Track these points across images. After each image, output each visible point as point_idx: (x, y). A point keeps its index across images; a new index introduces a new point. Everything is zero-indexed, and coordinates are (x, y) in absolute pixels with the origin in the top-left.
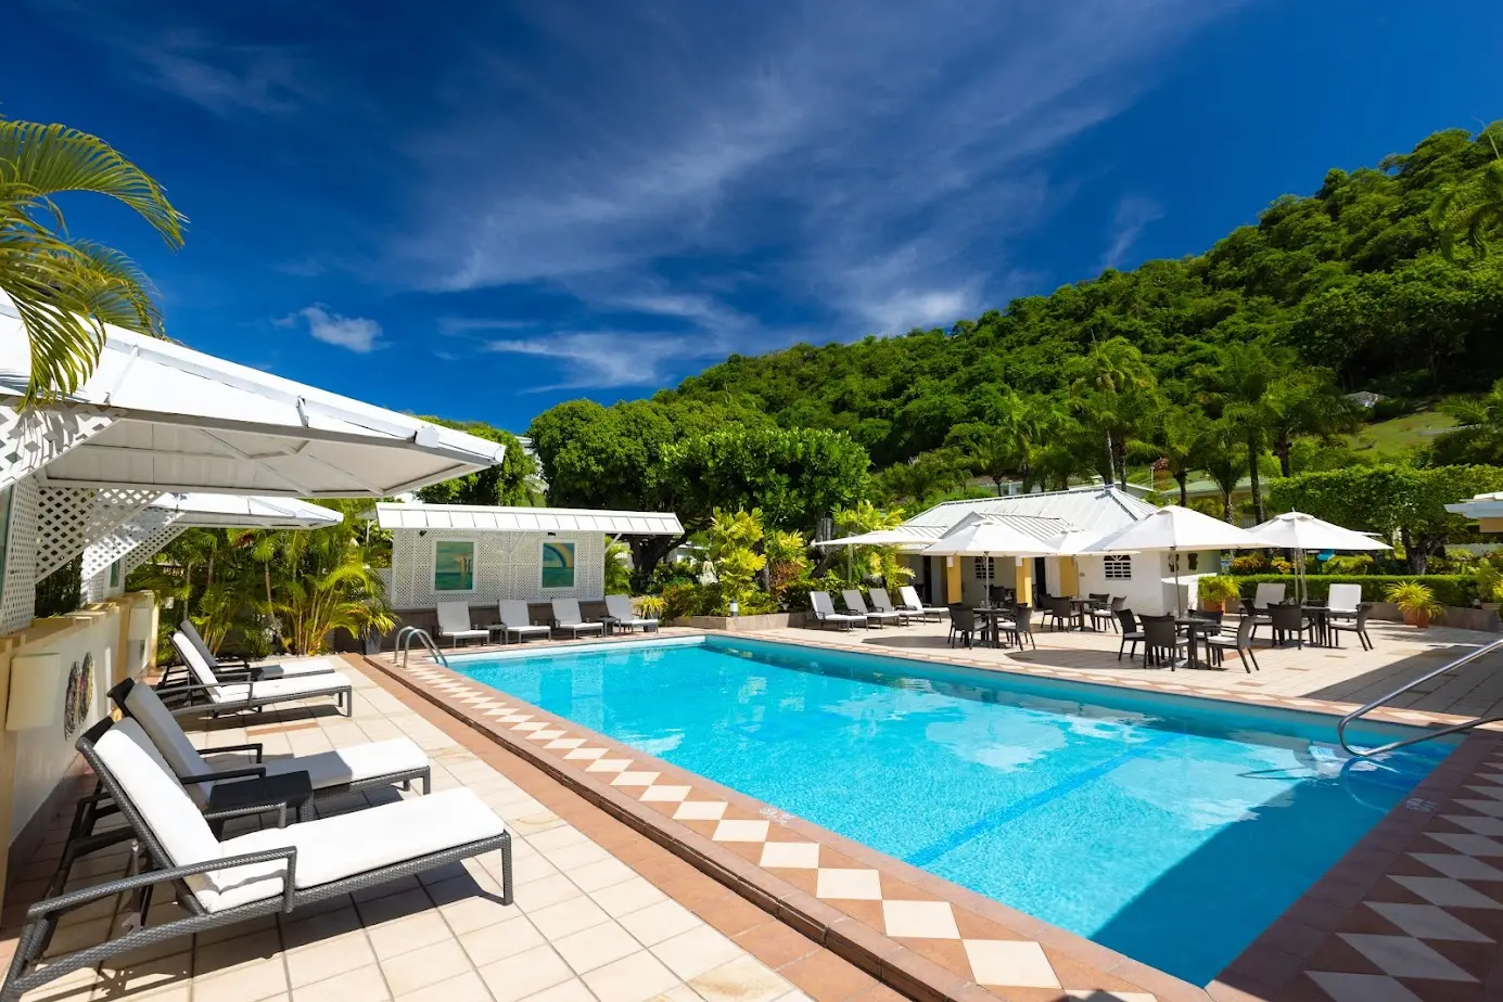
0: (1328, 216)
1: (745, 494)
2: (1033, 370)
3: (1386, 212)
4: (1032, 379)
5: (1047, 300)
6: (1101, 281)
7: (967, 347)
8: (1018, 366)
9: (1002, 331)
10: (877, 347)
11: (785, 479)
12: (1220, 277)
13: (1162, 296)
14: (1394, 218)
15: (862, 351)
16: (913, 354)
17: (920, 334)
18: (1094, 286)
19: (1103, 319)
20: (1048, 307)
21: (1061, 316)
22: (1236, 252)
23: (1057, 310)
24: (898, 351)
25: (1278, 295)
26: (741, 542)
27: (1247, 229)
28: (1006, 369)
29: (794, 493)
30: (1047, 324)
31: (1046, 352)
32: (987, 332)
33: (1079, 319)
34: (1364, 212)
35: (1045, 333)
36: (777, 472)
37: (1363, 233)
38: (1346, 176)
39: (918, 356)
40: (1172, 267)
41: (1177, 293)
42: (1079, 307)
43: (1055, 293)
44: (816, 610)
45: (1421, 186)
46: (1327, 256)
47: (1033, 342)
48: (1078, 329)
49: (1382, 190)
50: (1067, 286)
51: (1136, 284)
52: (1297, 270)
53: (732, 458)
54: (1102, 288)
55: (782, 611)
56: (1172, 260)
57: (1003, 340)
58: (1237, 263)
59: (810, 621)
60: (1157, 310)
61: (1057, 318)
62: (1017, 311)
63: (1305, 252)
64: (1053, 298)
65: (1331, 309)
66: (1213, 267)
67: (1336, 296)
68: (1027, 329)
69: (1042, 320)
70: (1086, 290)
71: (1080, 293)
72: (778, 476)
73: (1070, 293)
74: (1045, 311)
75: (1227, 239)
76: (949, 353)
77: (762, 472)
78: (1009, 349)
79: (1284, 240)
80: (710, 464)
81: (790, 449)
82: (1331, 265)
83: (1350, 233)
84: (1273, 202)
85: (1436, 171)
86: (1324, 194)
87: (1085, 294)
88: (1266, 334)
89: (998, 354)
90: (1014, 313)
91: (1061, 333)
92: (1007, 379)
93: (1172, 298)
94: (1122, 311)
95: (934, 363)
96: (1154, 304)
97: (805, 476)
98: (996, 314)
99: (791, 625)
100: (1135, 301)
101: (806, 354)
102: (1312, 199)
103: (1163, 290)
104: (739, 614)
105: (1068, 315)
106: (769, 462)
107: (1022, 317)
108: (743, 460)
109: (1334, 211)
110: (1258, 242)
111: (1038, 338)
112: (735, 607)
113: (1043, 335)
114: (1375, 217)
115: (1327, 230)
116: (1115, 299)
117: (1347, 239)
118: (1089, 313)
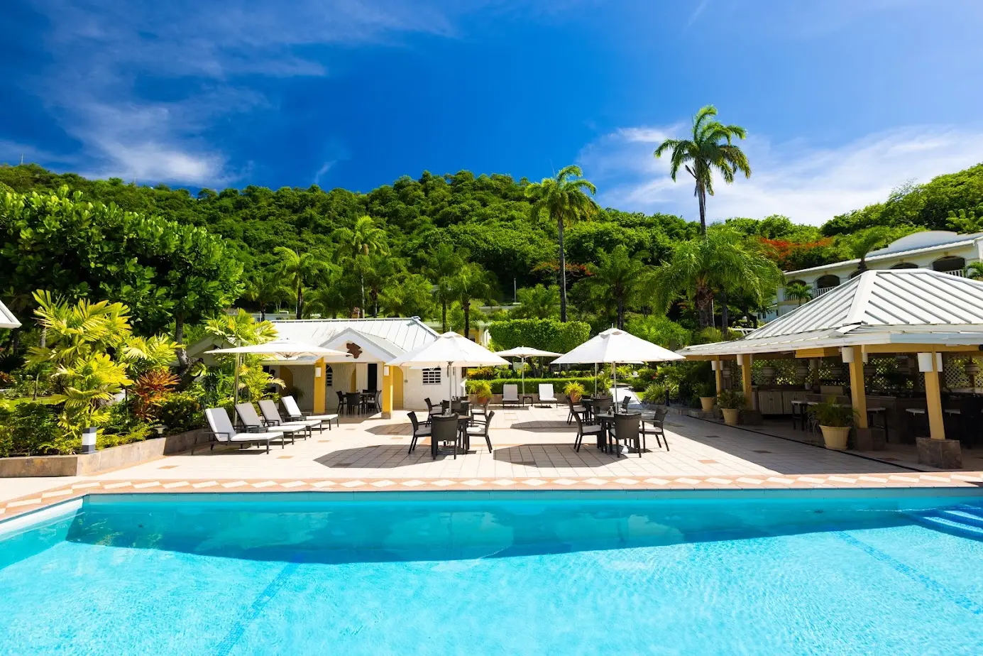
0: (424, 193)
1: (85, 284)
2: (265, 237)
3: (446, 199)
4: (264, 243)
5: (273, 193)
6: (309, 191)
7: (211, 209)
8: (254, 231)
9: (239, 206)
10: (124, 189)
11: (149, 273)
12: (374, 209)
13: (345, 211)
14: (450, 203)
15: (106, 189)
16: (162, 204)
17: (167, 189)
18: (305, 193)
19: (311, 215)
20: (274, 198)
21: (283, 206)
22: (382, 198)
23: (281, 202)
24: (145, 198)
25: (403, 227)
26: (95, 345)
27: (388, 187)
28: (245, 232)
29: (162, 291)
30: (273, 209)
31: (273, 227)
32: (227, 202)
33: (295, 212)
34: (438, 197)
35: (271, 214)
36: (139, 262)
37: (438, 206)
38: (431, 176)
39: (167, 206)
40: (350, 196)
41: (353, 211)
42: (295, 203)
43: (280, 190)
44: (215, 430)
45: (458, 192)
46: (423, 213)
47: (263, 218)
48: (295, 217)
49: (444, 189)
50: (288, 187)
51: (332, 199)
52: (411, 216)
53: (71, 232)
54: (311, 195)
55: (154, 435)
56: (350, 192)
57: (240, 212)
58: (383, 203)
59: (208, 444)
60: (342, 218)
61: (281, 207)
62: (251, 193)
63: (414, 208)
64: (277, 193)
65: (435, 239)
66: (371, 202)
67: (437, 232)
68: (259, 208)
69: (270, 205)
70: (300, 193)
71: (296, 194)
72: (141, 268)
73: (290, 192)
74: (272, 200)
75: (378, 189)
76: (195, 211)
77: (115, 258)
78: (245, 219)
79: (403, 198)
80: (25, 234)
81: (161, 239)
82: (425, 218)
83: (433, 204)
84: (401, 177)
85: (464, 187)
86: (422, 181)
87: (300, 196)
88: (398, 246)
89: (236, 221)
90: (249, 195)
91: (282, 217)
92: (245, 239)
93: (350, 214)
94: (321, 213)
95: (182, 215)
96: (340, 215)
97: (175, 274)
98: (235, 192)
99: (169, 452)
100: (330, 210)
101: (37, 176)
102: (417, 182)
103: (345, 207)
104: (97, 448)
105: (288, 207)
106: (127, 248)
107: (255, 200)
108: (89, 239)
109: (426, 191)
110: (393, 196)
111: (267, 216)
112: (91, 439)
113: (270, 215)
114: (443, 200)
115: (422, 199)
116: (318, 204)
117: (432, 207)
118: (302, 208)
